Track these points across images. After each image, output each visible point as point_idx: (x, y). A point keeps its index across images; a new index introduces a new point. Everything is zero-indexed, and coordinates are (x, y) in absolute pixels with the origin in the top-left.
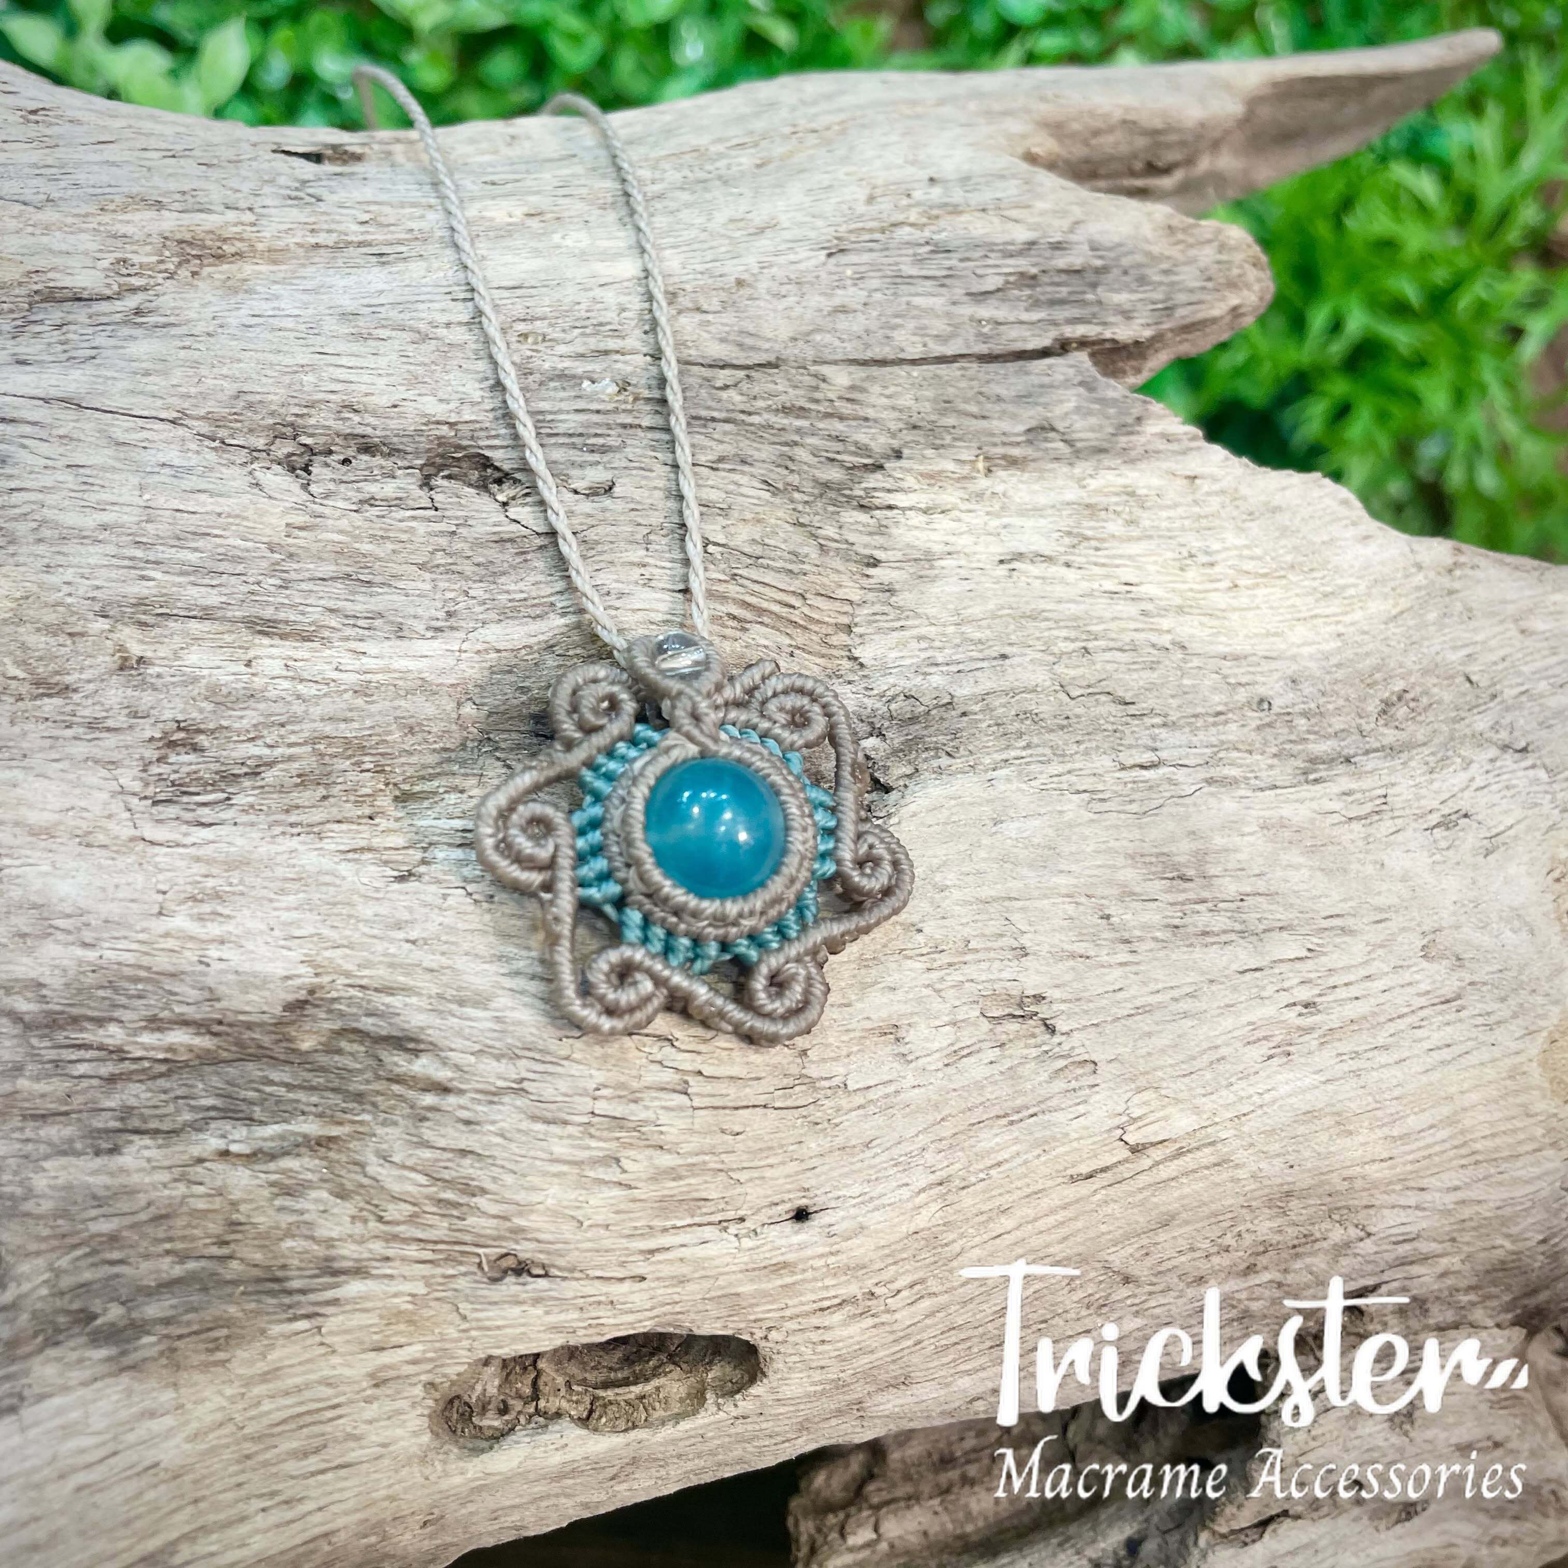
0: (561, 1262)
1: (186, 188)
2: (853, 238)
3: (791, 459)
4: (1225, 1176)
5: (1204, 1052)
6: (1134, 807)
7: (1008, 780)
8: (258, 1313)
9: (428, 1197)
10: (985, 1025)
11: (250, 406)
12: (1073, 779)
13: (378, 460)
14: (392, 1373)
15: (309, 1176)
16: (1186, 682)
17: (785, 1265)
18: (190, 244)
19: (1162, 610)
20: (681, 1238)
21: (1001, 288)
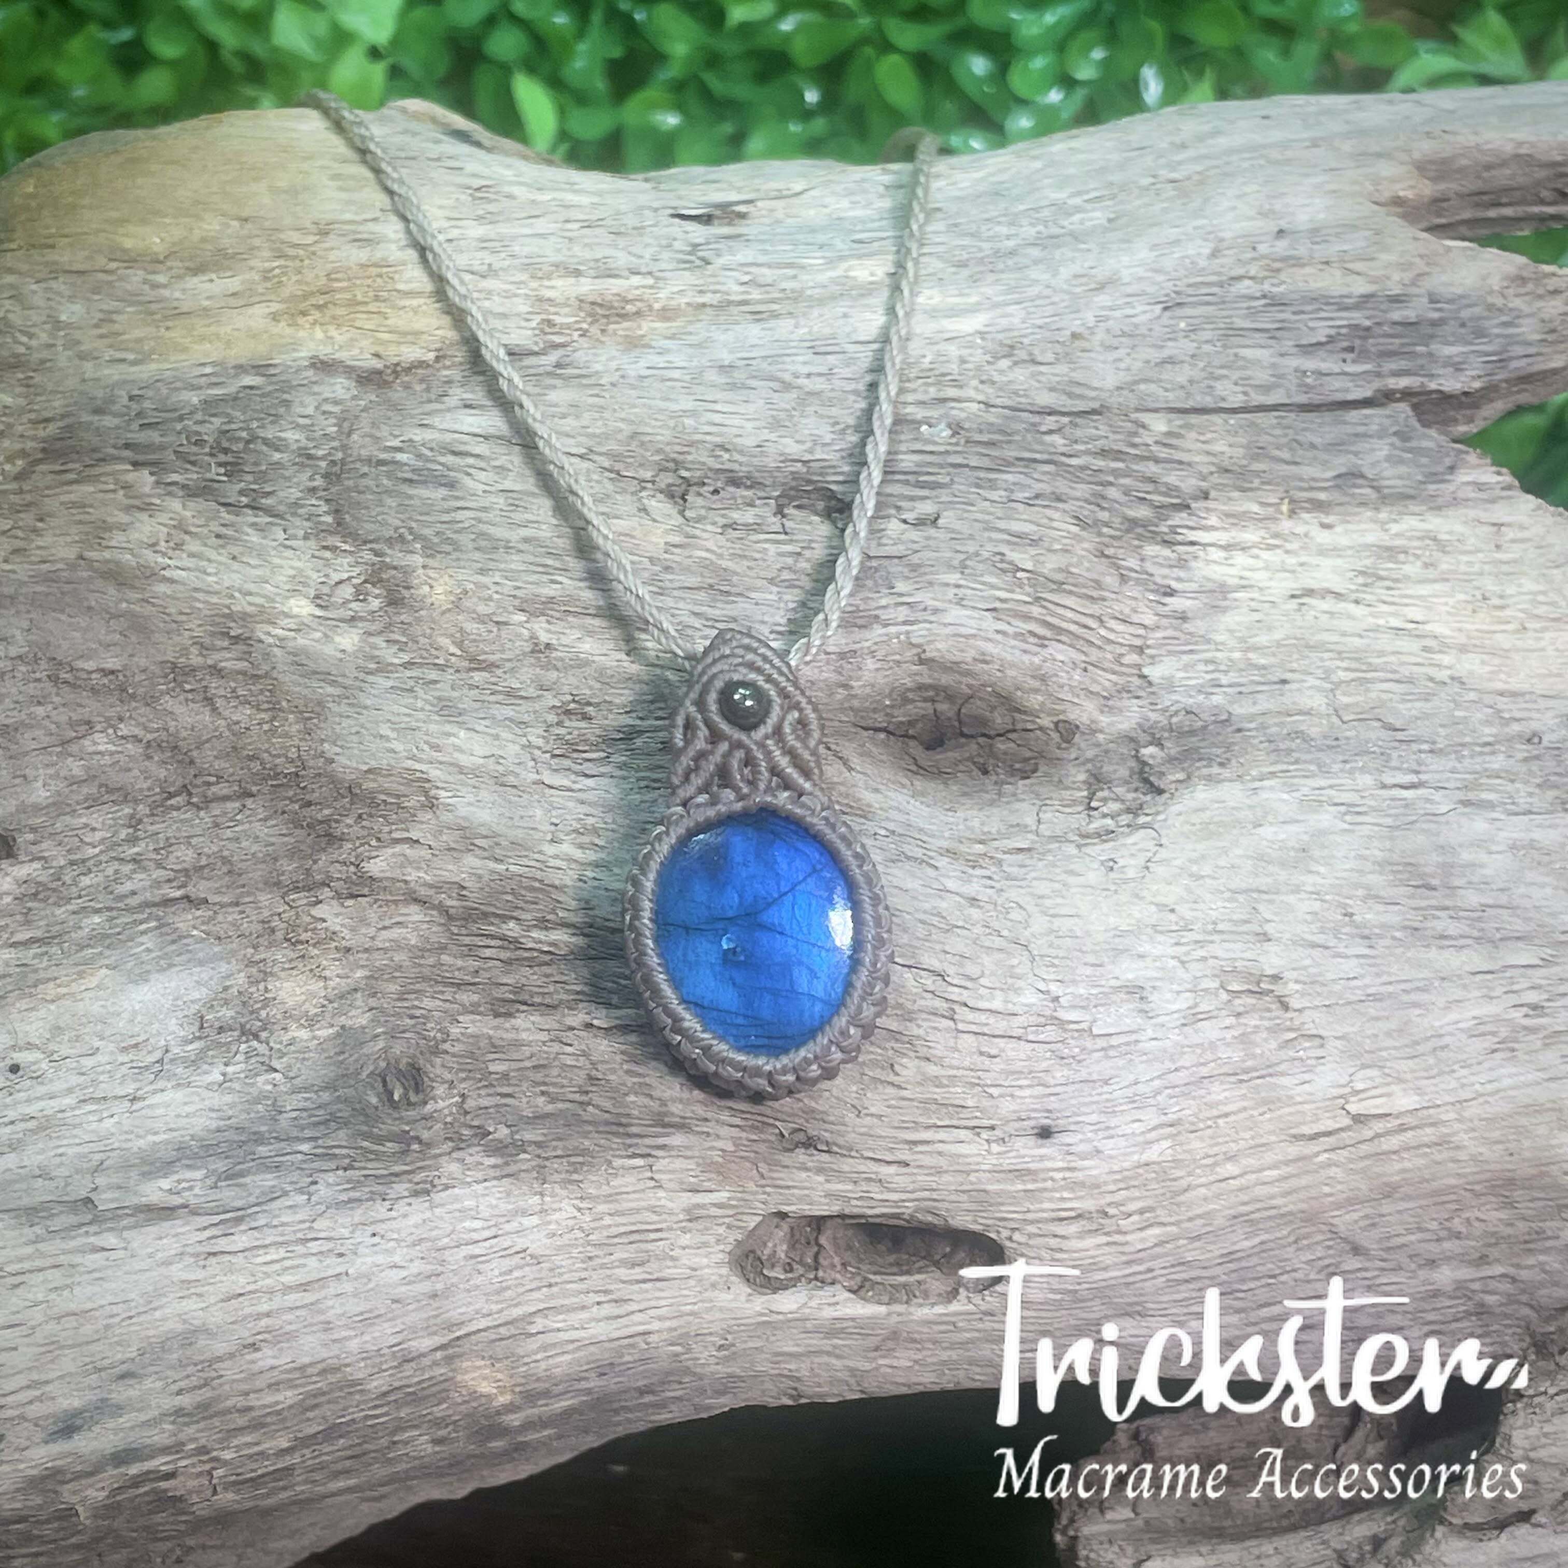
0: (841, 1141)
1: (599, 256)
2: (1190, 291)
3: (1103, 497)
4: (1446, 1155)
5: (1427, 1039)
6: (1389, 821)
7: (1272, 788)
8: (606, 1149)
10: (1224, 996)
11: (642, 444)
12: (1332, 792)
13: (742, 491)
14: (703, 1212)
16: (1457, 713)
17: (1029, 1172)
18: (601, 305)
19: (1444, 647)
20: (942, 1135)
21: (1331, 340)
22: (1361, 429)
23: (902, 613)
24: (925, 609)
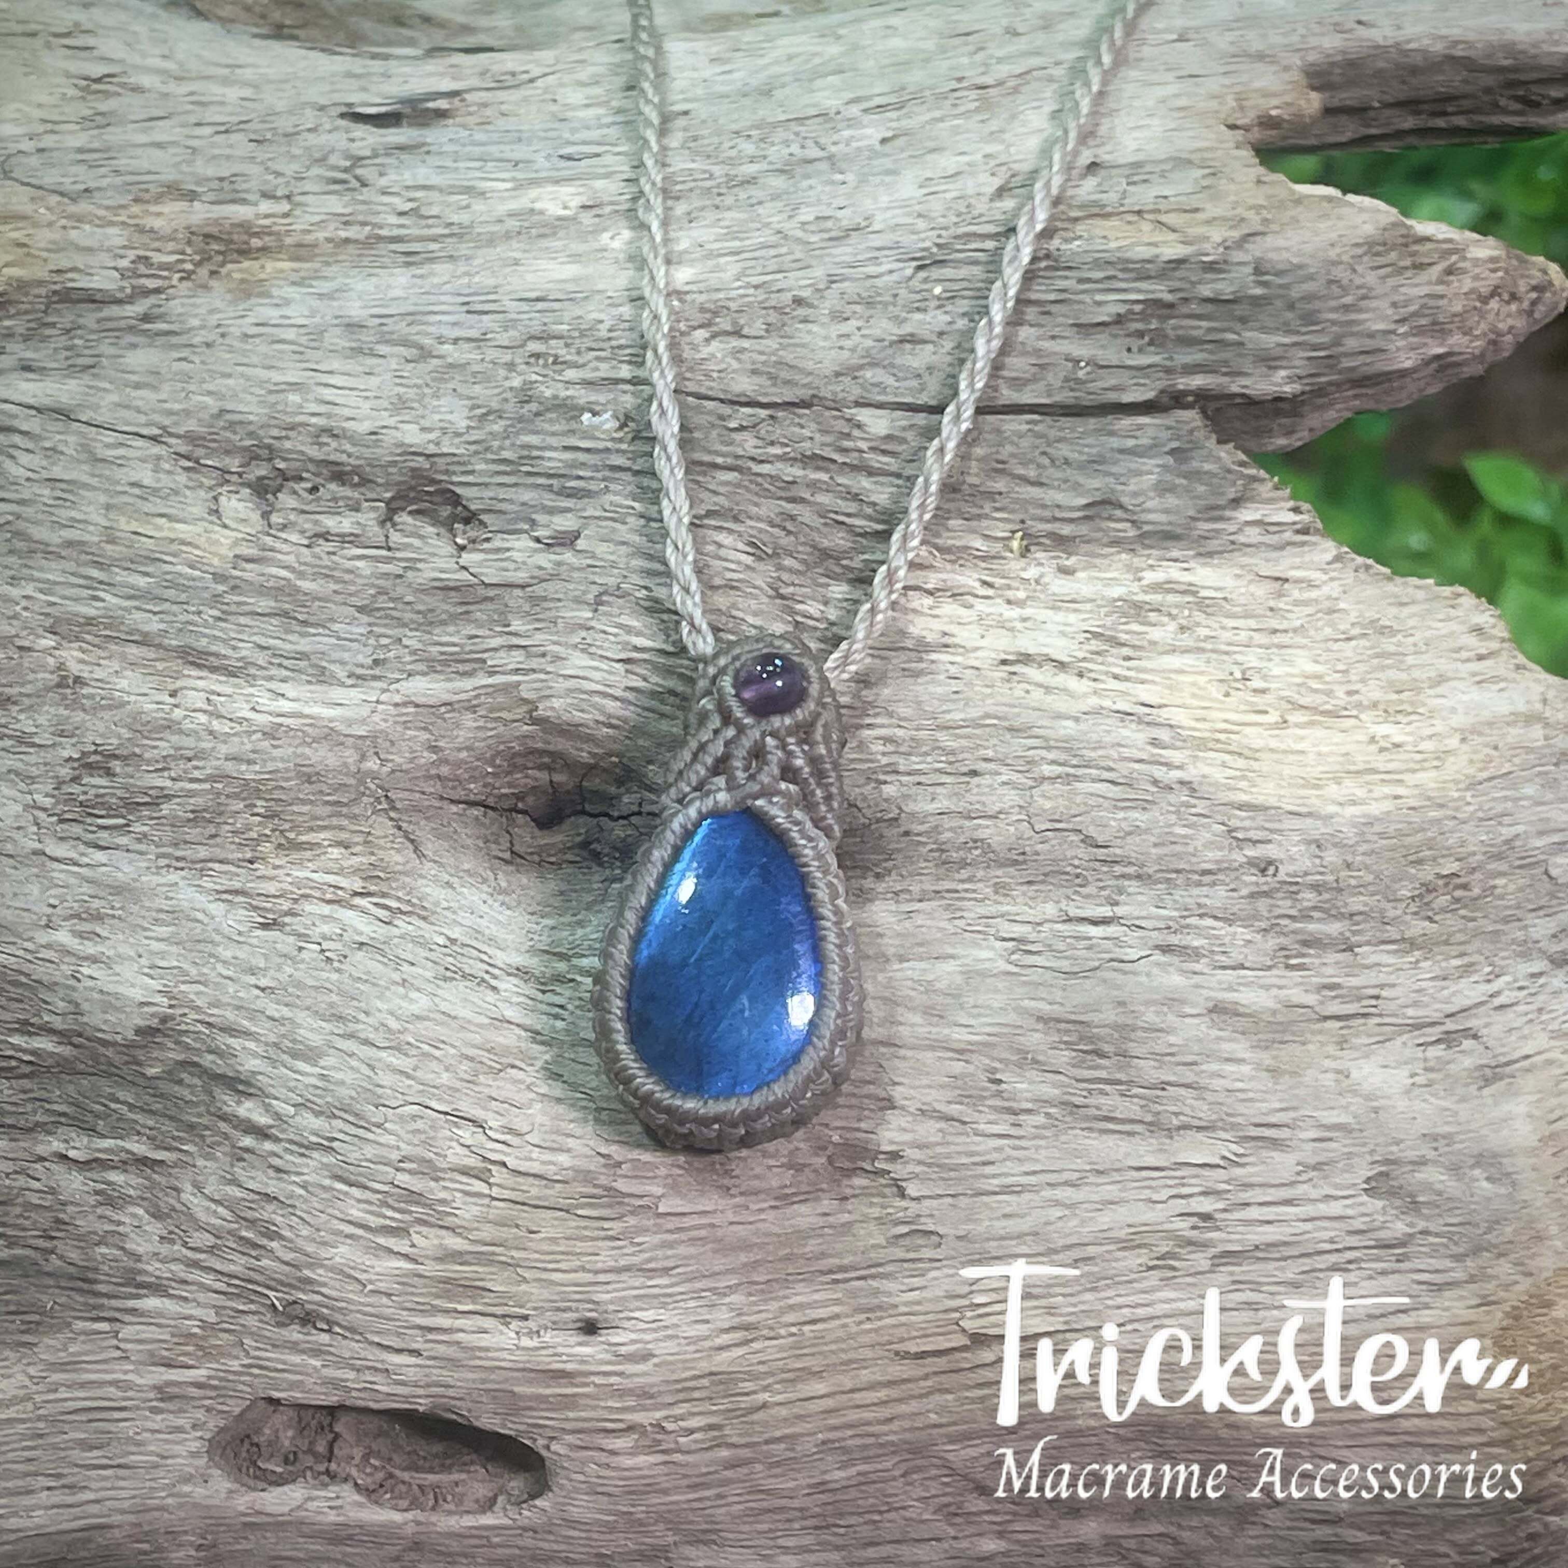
0: (343, 1320)
1: (226, 174)
2: (957, 244)
6: (1065, 965)
7: (931, 913)
8: (66, 1308)
9: (229, 1232)
10: (830, 1175)
11: (232, 426)
12: (1005, 923)
13: (347, 492)
14: (175, 1390)
15: (132, 1192)
16: (1178, 830)
17: (567, 1373)
18: (216, 239)
19: (1181, 740)
20: (460, 1323)
21: (1119, 320)
22: (1130, 443)
23: (516, 658)
24: (544, 655)
